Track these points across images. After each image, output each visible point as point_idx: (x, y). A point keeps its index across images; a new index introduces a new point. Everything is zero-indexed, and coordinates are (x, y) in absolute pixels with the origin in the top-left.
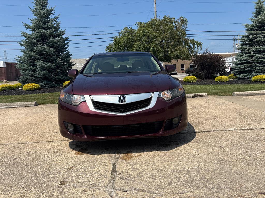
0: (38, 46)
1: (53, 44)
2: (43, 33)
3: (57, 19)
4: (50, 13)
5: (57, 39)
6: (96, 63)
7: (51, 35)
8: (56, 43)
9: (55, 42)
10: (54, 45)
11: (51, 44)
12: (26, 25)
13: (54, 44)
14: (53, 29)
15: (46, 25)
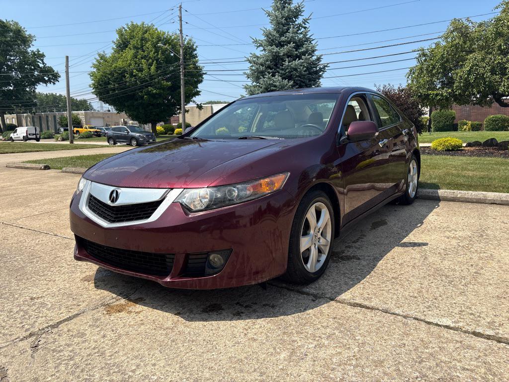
0: (264, 78)
1: (290, 72)
2: (276, 53)
3: (307, 22)
4: (297, 13)
5: (297, 62)
6: (261, 114)
7: (289, 55)
8: (296, 70)
9: (293, 68)
10: (292, 73)
11: (287, 71)
12: (256, 41)
13: (292, 71)
14: (292, 45)
15: (283, 38)
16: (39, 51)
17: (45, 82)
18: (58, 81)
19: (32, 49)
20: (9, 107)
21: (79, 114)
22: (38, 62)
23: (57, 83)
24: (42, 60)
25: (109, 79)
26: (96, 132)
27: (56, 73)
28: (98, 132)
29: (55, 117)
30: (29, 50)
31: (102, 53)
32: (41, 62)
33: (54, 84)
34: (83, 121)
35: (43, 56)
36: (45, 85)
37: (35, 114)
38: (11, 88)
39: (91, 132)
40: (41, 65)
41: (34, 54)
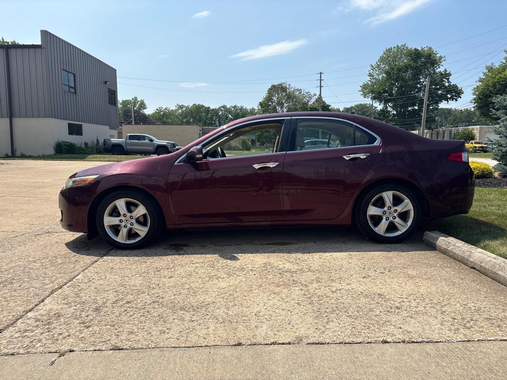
16: (446, 71)
17: (447, 99)
18: (461, 98)
19: (440, 69)
20: (410, 124)
21: (473, 129)
22: (444, 81)
23: (459, 99)
24: (448, 79)
25: (490, 91)
26: (482, 147)
27: (460, 90)
28: (484, 147)
29: (451, 132)
30: (437, 71)
31: (490, 65)
32: (446, 81)
33: (456, 100)
34: (477, 136)
35: (449, 75)
36: (446, 102)
37: (433, 131)
38: (416, 108)
39: (476, 147)
40: (447, 84)
41: (442, 74)
